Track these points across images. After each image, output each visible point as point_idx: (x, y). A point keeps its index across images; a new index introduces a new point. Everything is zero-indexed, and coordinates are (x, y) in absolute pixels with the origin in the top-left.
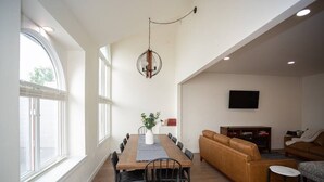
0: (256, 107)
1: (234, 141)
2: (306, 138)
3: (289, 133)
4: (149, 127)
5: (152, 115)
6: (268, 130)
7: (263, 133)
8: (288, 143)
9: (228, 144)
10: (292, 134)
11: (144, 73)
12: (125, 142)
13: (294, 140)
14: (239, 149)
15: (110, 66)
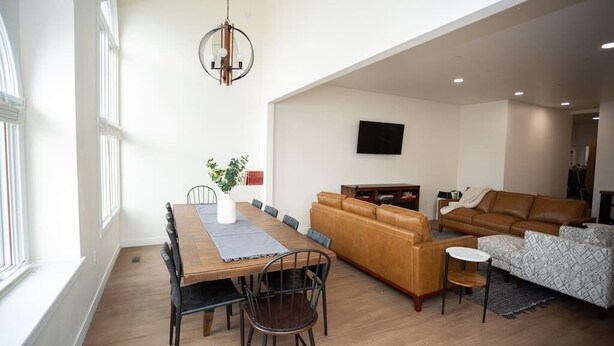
0: (399, 153)
1: (385, 211)
2: (468, 202)
3: (441, 194)
4: (226, 188)
5: (234, 164)
6: (415, 190)
7: (408, 195)
8: (445, 211)
9: (374, 216)
10: (445, 197)
11: (216, 74)
12: (171, 220)
13: (453, 206)
14: (395, 224)
15: (118, 51)
